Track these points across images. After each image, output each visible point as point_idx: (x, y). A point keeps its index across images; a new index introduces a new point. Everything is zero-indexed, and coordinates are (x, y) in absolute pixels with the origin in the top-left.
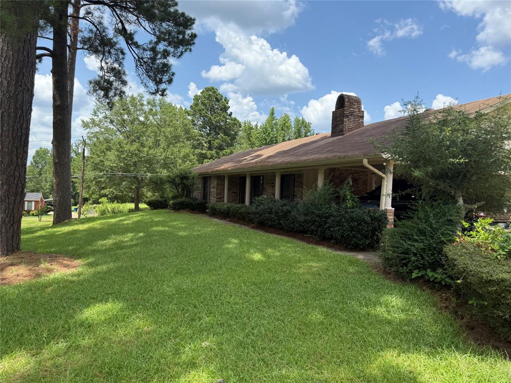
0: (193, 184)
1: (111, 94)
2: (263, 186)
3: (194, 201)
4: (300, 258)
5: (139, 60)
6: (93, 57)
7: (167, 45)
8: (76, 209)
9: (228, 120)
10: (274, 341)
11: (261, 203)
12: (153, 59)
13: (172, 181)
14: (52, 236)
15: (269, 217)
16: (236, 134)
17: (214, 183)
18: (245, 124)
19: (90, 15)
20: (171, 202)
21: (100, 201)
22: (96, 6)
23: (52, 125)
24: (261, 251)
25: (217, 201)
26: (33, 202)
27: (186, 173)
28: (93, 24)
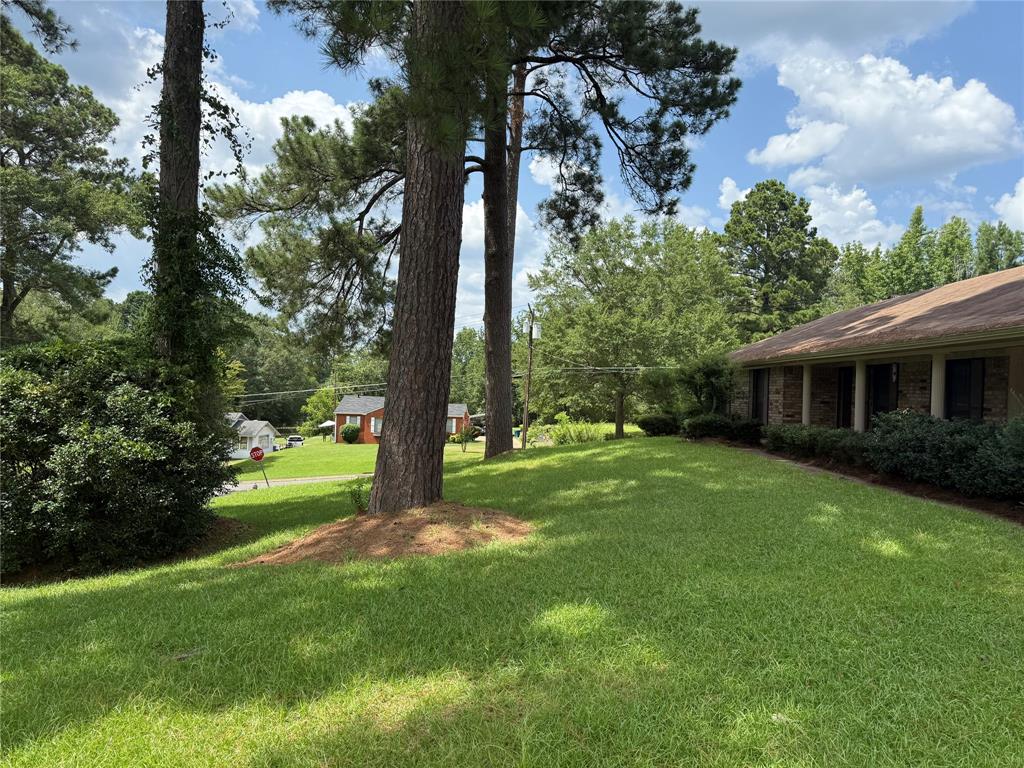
0: (731, 385)
1: (577, 221)
2: (898, 386)
3: (733, 420)
4: (1005, 560)
5: (628, 152)
6: (548, 159)
7: (680, 112)
8: (518, 433)
9: (807, 246)
10: (944, 743)
11: (896, 427)
12: (653, 146)
13: (688, 381)
14: (484, 478)
15: (916, 459)
16: (826, 274)
17: (777, 384)
18: (848, 250)
19: (543, 85)
20: (686, 422)
21: (556, 417)
22: (553, 66)
23: (483, 288)
24: (898, 536)
25: (784, 421)
26: (454, 420)
27: (716, 364)
28: (548, 100)
